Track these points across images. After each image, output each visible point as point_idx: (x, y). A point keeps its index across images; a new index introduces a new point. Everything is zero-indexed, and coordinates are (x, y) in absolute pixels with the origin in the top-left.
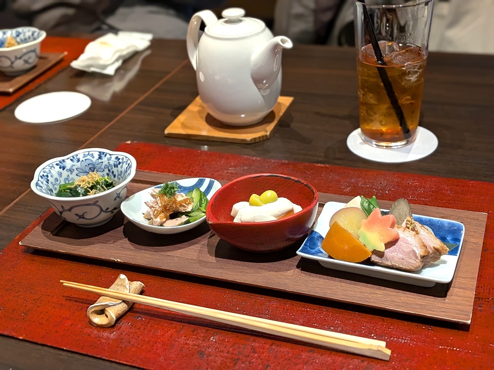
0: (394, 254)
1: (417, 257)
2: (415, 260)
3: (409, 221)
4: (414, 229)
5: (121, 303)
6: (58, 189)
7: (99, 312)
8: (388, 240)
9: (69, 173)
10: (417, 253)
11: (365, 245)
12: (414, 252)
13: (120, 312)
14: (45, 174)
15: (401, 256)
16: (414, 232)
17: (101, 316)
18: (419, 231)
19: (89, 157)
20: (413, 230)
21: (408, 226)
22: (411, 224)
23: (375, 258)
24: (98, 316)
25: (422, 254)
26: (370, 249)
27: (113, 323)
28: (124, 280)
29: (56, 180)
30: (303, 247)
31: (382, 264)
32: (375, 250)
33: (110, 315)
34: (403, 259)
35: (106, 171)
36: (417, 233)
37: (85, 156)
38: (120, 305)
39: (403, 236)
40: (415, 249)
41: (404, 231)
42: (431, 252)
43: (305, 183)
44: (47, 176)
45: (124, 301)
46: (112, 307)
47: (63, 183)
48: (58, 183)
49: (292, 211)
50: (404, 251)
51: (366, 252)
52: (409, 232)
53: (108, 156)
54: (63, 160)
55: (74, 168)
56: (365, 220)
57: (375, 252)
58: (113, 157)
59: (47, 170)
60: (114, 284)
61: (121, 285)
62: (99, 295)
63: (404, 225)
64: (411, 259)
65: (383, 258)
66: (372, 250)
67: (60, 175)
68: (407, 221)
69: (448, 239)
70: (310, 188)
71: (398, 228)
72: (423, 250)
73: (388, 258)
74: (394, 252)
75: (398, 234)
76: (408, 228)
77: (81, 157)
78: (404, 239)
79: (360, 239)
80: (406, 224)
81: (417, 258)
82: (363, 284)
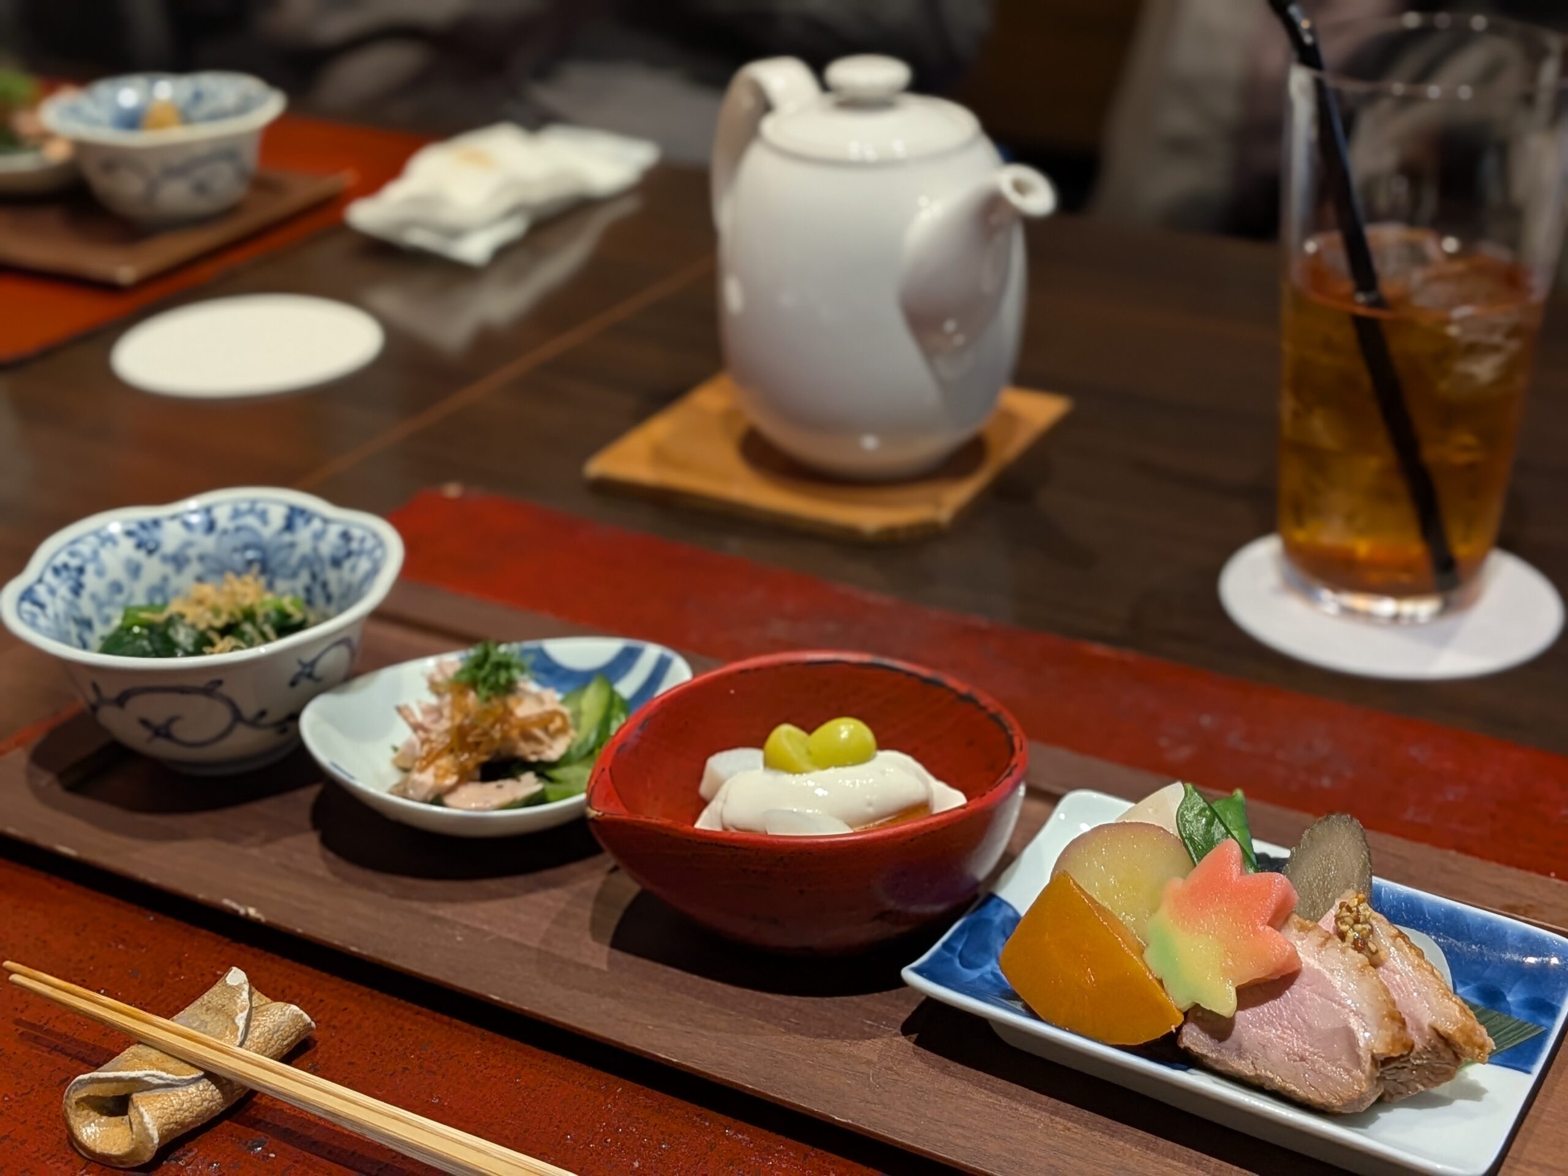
0: (1272, 1033)
1: (1359, 1057)
2: (1348, 1072)
3: (1349, 909)
4: (1365, 944)
5: (196, 1081)
6: (117, 622)
7: (110, 1105)
8: (1252, 972)
9: (169, 569)
10: (1361, 1044)
11: (1161, 982)
12: (1350, 1037)
13: (186, 1116)
14: (74, 562)
15: (1296, 1044)
16: (1361, 958)
17: (113, 1119)
18: (1382, 954)
19: (251, 521)
20: (1360, 945)
21: (1344, 928)
22: (1357, 921)
23: (1194, 1039)
24: (104, 1119)
25: (1380, 1049)
26: (1179, 999)
27: (148, 1157)
28: (235, 990)
29: (117, 587)
30: (937, 955)
31: (1218, 1067)
32: (1197, 1007)
33: (142, 1123)
34: (1303, 1059)
35: (304, 578)
36: (1375, 962)
37: (236, 514)
38: (192, 1089)
39: (1317, 966)
40: (1354, 1023)
41: (1323, 945)
42: (1419, 1045)
43: (992, 710)
44: (81, 570)
45: (211, 1076)
46: (157, 1092)
47: (140, 600)
48: (120, 598)
49: (922, 807)
50: (1310, 1027)
51: (1161, 1010)
52: (1343, 951)
53: (316, 524)
54: (156, 523)
55: (192, 552)
56: (1178, 883)
57: (1196, 1014)
58: (334, 531)
59: (85, 549)
60: (198, 1002)
61: (220, 1010)
62: (128, 1039)
63: (1327, 923)
64: (1333, 1061)
65: (1228, 1042)
66: (1186, 1005)
67: (135, 570)
68: (1341, 906)
69: (1509, 999)
70: (1005, 729)
71: (1302, 928)
72: (1386, 1035)
73: (1246, 1044)
74: (1271, 1023)
75: (1294, 955)
76: (1342, 936)
77: (222, 516)
78: (1318, 976)
79: (1148, 955)
80: (1338, 918)
81: (1357, 1061)
82: (1141, 1133)
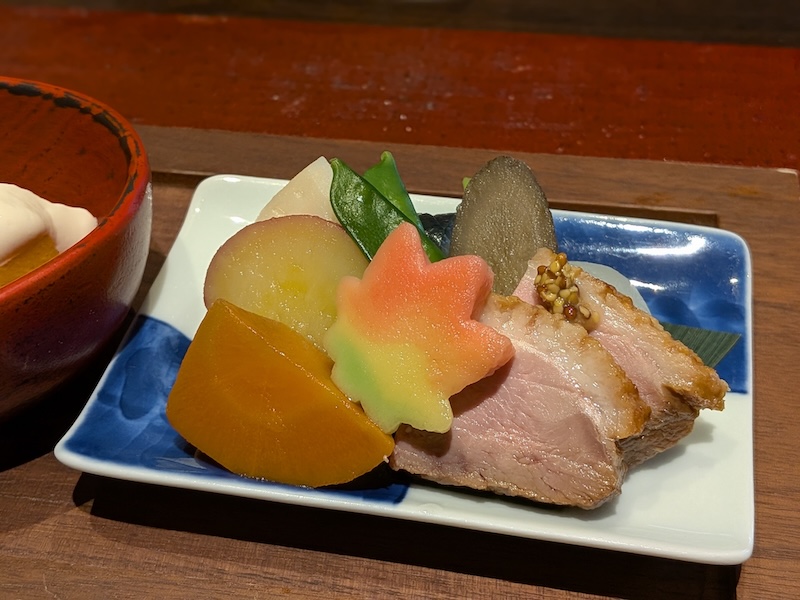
0: (496, 437)
1: (600, 447)
2: (592, 465)
3: (552, 275)
4: (576, 310)
8: (463, 379)
10: (603, 431)
11: (359, 405)
12: (585, 422)
15: (527, 444)
16: (576, 330)
18: (595, 316)
20: (572, 313)
21: (550, 297)
22: (563, 287)
23: (410, 459)
25: (623, 432)
26: (385, 420)
31: (441, 483)
32: (404, 427)
34: (536, 459)
36: (590, 325)
39: (532, 350)
40: (589, 410)
41: (532, 322)
43: (95, 111)
49: (41, 240)
50: (537, 422)
51: (365, 439)
52: (557, 326)
56: (353, 284)
57: (405, 433)
63: (525, 289)
64: (572, 456)
65: (448, 456)
66: (393, 427)
68: (541, 271)
69: (692, 307)
70: (114, 131)
71: (504, 307)
72: (626, 414)
73: (469, 454)
74: (492, 425)
75: (510, 348)
76: (549, 306)
78: (535, 363)
79: (338, 374)
80: (540, 288)
81: (599, 451)
